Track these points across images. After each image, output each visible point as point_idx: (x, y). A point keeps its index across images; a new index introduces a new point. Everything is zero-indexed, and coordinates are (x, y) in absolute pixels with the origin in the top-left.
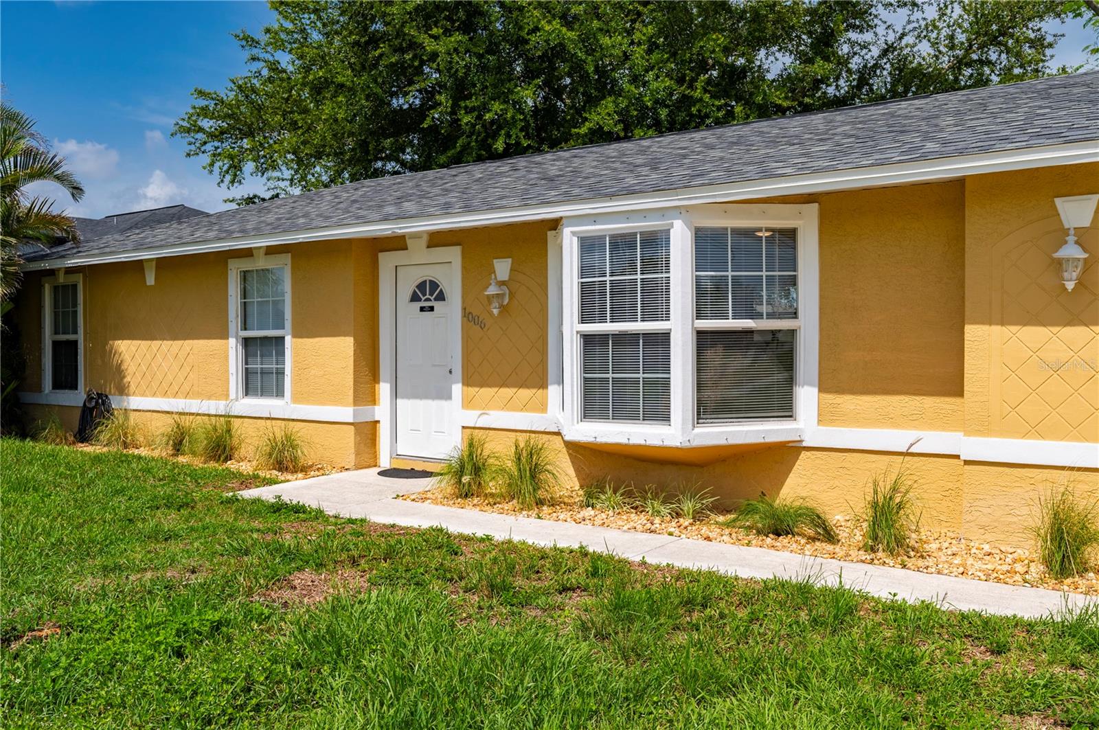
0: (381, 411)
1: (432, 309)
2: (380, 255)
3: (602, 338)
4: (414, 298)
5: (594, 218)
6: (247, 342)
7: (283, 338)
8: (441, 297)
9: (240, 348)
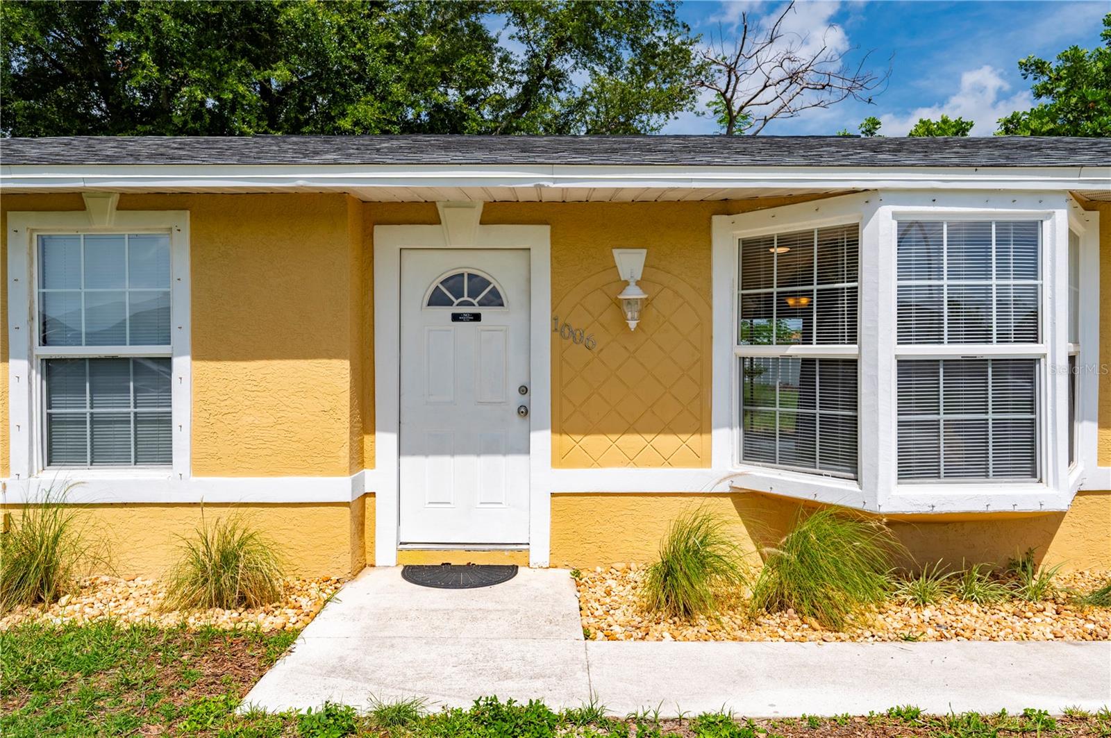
0: (377, 478)
1: (477, 317)
2: (377, 229)
3: (930, 365)
4: (437, 299)
5: (934, 195)
6: (51, 367)
7: (167, 362)
8: (495, 299)
9: (37, 378)
